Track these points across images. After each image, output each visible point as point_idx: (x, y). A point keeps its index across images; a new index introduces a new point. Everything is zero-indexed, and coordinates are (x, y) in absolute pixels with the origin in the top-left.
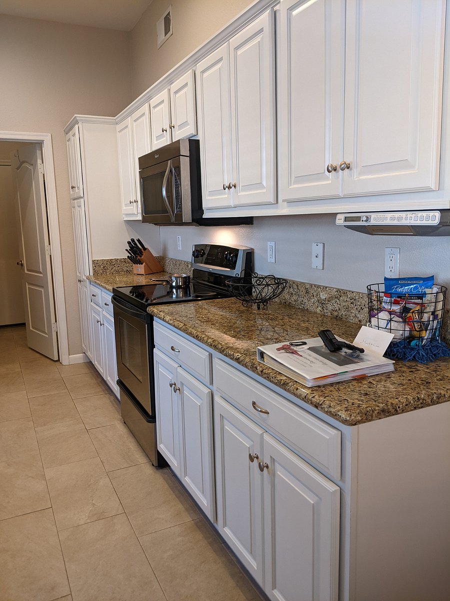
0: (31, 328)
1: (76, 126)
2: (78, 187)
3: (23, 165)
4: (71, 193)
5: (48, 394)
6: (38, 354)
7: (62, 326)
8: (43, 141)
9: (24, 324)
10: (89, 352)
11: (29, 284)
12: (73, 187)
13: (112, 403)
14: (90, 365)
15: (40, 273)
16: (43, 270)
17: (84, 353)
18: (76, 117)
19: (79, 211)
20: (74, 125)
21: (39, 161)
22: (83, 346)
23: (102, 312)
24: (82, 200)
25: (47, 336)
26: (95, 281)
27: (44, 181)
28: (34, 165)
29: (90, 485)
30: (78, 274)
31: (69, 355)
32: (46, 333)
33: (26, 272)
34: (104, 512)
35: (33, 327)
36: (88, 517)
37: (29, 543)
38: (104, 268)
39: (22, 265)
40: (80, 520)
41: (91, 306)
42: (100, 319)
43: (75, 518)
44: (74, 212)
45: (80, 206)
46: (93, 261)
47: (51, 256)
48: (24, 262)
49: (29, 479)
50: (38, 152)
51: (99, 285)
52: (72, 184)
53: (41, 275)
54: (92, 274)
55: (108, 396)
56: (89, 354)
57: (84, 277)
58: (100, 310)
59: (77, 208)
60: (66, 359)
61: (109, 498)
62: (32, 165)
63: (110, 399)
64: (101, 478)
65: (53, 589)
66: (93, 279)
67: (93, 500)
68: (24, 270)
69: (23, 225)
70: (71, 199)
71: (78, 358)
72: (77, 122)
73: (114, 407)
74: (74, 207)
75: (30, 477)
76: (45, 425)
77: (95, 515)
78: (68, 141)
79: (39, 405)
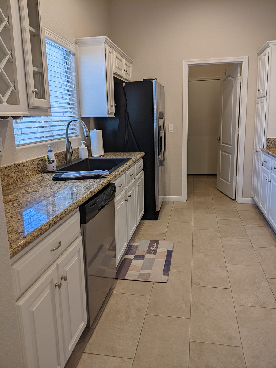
0: (220, 178)
1: (268, 49)
2: (263, 90)
3: (228, 78)
4: (257, 94)
5: (228, 219)
6: (222, 194)
7: (240, 179)
8: (243, 61)
9: (216, 175)
10: (256, 198)
11: (223, 151)
12: (259, 90)
13: (270, 234)
14: (256, 206)
15: (230, 145)
16: (232, 143)
17: (252, 198)
18: (268, 43)
19: (262, 106)
20: (266, 48)
21: (239, 75)
22: (252, 193)
23: (271, 174)
24: (265, 98)
25: (229, 184)
26: (268, 152)
27: (240, 87)
28: (235, 78)
29: (256, 283)
30: (255, 147)
31: (242, 197)
32: (229, 182)
33: (221, 144)
34: (263, 303)
35: (221, 177)
36: (254, 303)
37: (217, 305)
38: (274, 144)
39: (219, 140)
40: (248, 303)
41: (262, 168)
42: (268, 177)
43: (246, 301)
44: (257, 106)
45: (263, 102)
46: (267, 139)
47: (238, 135)
48: (221, 138)
49: (217, 267)
50: (239, 69)
51: (271, 155)
52: (258, 87)
53: (231, 146)
54: (265, 147)
55: (267, 228)
56: (256, 199)
57: (259, 149)
58: (269, 171)
59: (261, 104)
60: (240, 199)
61: (268, 296)
62: (234, 77)
63: (269, 231)
64: (263, 281)
65: (231, 339)
66: (266, 151)
67: (257, 293)
68: (220, 143)
69: (223, 116)
70: (256, 98)
71: (248, 200)
72: (268, 46)
73: (272, 236)
74: (258, 103)
75: (218, 266)
76: (226, 237)
77: (259, 303)
78: (259, 60)
79: (223, 224)
